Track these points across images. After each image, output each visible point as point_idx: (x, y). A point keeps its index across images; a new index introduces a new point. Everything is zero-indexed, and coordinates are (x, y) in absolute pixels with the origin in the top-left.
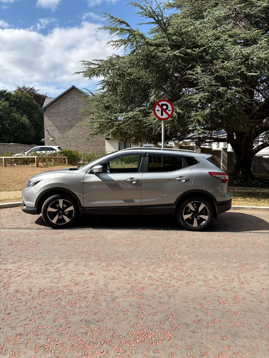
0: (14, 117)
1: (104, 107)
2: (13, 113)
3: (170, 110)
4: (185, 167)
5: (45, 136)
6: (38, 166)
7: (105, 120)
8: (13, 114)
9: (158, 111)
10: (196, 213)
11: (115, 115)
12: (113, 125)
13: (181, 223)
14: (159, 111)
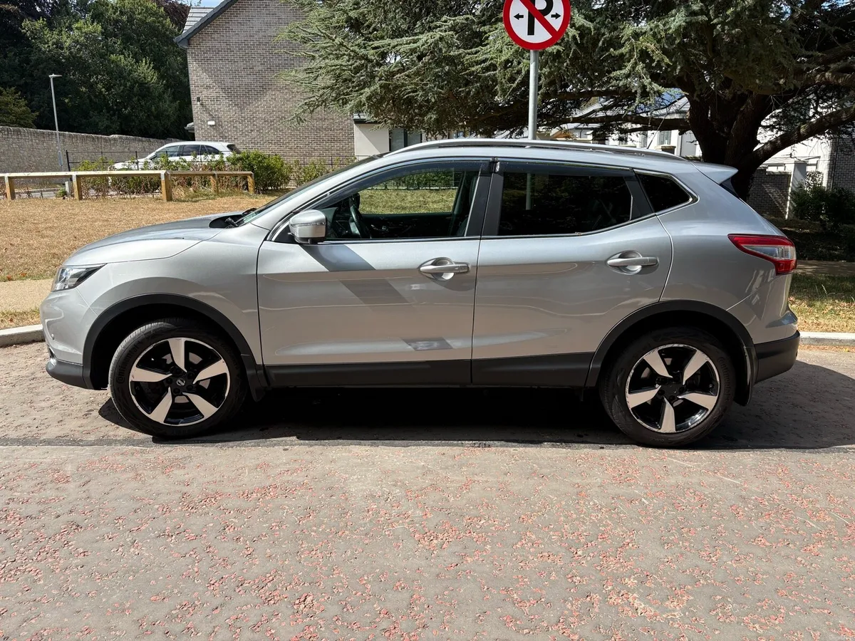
0: (117, 66)
1: (346, 22)
2: (113, 54)
3: (557, 16)
4: (640, 214)
5: (195, 115)
6: (170, 198)
7: (349, 61)
8: (113, 57)
9: (518, 17)
10: (672, 386)
11: (376, 43)
12: (372, 76)
13: (616, 421)
14: (522, 17)
